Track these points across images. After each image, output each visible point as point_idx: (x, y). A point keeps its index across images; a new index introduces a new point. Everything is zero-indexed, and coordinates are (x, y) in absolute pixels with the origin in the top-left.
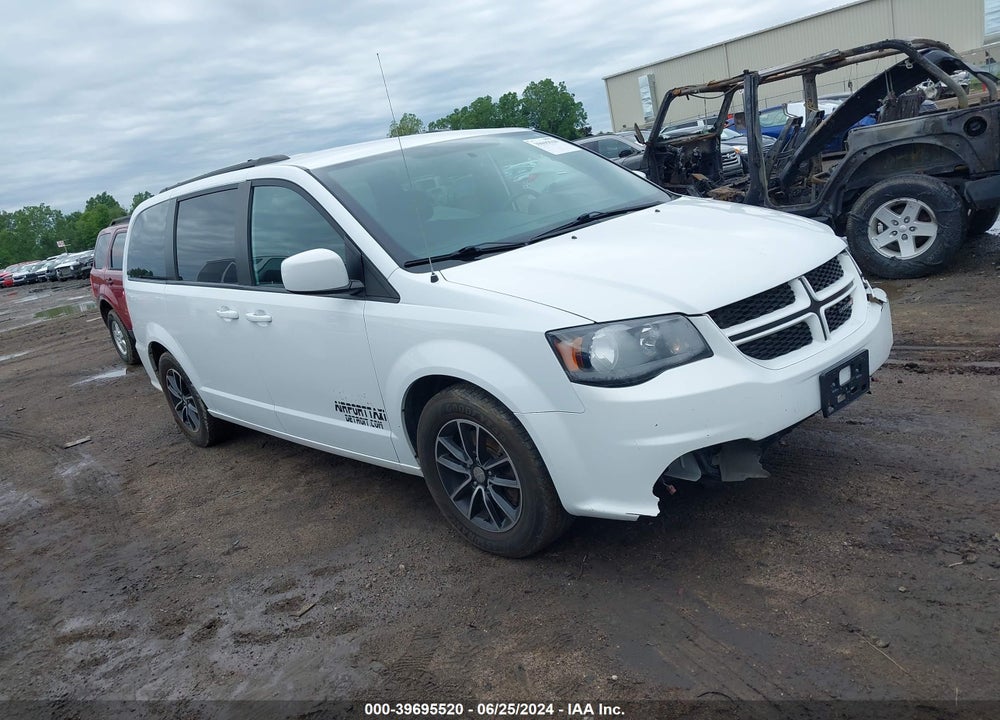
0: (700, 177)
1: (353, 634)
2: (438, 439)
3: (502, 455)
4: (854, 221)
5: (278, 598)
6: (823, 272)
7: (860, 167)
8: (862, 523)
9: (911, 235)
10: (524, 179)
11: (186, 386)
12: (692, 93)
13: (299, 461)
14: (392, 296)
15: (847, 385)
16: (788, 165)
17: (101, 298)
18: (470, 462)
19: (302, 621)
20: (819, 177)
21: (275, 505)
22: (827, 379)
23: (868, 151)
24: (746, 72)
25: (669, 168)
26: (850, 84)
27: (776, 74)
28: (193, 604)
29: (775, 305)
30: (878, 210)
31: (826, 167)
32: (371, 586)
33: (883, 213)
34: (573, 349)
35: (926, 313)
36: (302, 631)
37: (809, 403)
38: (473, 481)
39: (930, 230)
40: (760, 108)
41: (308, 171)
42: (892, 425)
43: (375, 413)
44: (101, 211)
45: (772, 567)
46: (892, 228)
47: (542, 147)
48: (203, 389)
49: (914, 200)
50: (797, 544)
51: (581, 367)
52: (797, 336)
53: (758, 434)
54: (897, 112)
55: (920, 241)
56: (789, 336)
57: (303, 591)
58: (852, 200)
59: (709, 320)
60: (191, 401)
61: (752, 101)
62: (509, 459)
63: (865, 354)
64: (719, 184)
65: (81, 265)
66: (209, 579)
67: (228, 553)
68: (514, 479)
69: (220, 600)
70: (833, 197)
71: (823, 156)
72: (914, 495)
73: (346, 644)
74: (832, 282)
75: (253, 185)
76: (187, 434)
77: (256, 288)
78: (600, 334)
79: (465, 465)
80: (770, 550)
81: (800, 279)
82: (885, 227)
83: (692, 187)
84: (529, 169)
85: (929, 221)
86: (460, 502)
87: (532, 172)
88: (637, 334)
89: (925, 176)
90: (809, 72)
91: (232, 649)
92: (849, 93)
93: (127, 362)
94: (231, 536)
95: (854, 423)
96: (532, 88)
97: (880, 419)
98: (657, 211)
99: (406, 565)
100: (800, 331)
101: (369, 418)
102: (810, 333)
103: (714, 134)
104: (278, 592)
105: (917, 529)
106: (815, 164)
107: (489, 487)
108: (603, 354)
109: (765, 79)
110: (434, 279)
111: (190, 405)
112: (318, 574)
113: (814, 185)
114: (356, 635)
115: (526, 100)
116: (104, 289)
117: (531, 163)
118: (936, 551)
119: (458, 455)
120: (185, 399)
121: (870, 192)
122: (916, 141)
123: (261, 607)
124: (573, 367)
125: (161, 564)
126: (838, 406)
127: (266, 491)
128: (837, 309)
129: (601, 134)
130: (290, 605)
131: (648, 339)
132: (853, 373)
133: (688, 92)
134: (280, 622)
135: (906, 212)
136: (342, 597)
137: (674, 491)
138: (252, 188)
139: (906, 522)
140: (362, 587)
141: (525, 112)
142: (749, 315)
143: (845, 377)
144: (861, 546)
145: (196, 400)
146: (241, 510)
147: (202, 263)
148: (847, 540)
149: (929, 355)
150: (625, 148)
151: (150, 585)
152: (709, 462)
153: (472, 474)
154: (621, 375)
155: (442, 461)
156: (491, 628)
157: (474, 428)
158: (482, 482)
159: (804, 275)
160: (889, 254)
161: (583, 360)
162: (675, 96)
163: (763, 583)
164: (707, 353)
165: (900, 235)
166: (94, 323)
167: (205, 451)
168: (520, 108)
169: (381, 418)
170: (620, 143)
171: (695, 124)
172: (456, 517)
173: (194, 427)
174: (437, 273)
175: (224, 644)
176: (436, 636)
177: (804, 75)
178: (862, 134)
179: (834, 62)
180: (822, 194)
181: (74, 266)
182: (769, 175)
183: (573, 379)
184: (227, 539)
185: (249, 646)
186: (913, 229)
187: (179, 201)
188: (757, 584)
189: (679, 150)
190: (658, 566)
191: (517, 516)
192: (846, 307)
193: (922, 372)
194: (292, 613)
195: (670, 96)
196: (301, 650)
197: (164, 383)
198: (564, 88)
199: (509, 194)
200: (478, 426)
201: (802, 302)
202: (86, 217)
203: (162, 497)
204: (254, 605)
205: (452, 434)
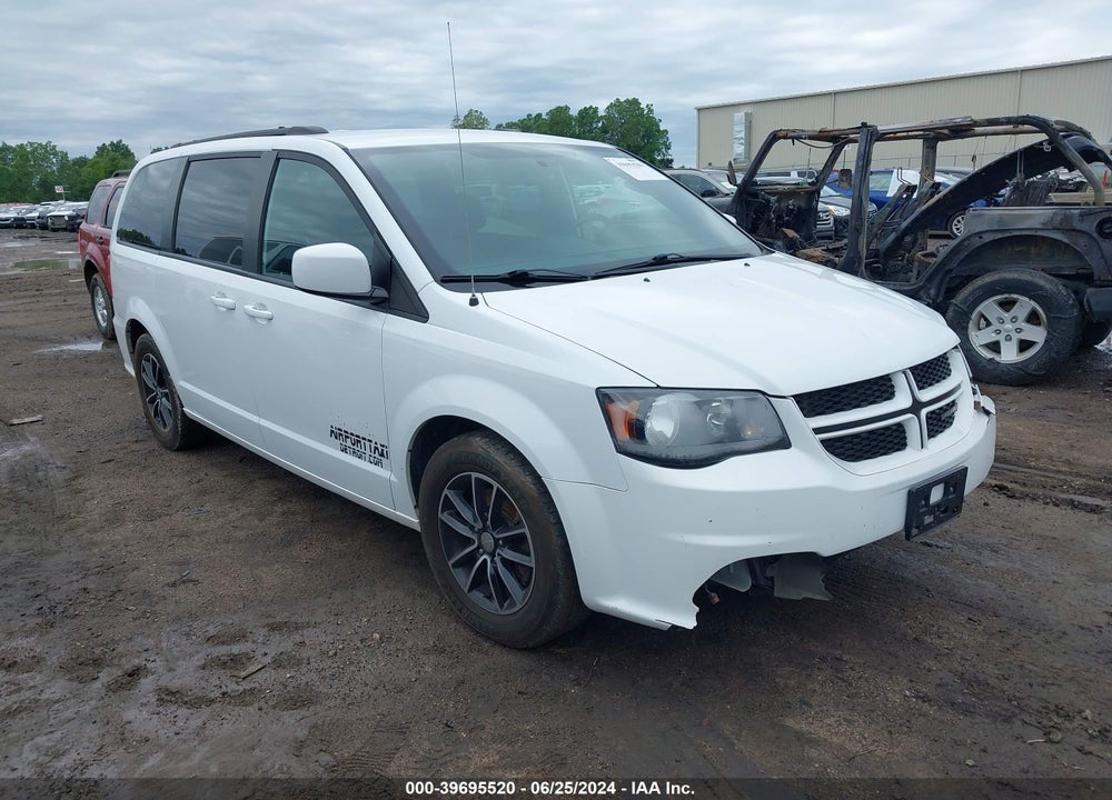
0: (791, 233)
1: (304, 712)
2: (446, 491)
3: (519, 524)
4: (955, 310)
5: (222, 650)
6: (929, 367)
7: (971, 253)
8: (929, 670)
9: (1016, 337)
10: (592, 203)
11: (162, 377)
12: (799, 138)
13: (279, 486)
14: (419, 313)
15: (938, 505)
16: (892, 237)
17: (87, 258)
18: (479, 525)
19: (246, 685)
20: (924, 256)
21: (241, 534)
22: (917, 496)
23: (984, 236)
24: (864, 125)
25: (758, 218)
26: (974, 158)
27: (895, 133)
28: (117, 642)
29: (872, 399)
30: (986, 303)
31: (932, 245)
32: (336, 654)
33: (989, 307)
34: (627, 413)
35: (1021, 429)
36: (243, 699)
37: (891, 520)
38: (479, 547)
39: (1038, 335)
40: (872, 168)
41: (346, 150)
42: (973, 555)
43: (376, 448)
44: (113, 160)
45: (817, 709)
46: (996, 325)
47: (624, 169)
48: (181, 384)
49: (1027, 299)
50: (850, 685)
51: (632, 437)
52: (890, 439)
53: (827, 549)
54: (1024, 197)
55: (1024, 346)
56: (881, 438)
57: (254, 646)
58: (957, 286)
59: (793, 406)
60: (166, 395)
61: (865, 158)
62: (526, 531)
63: (965, 471)
64: (811, 245)
65: (78, 216)
66: (144, 613)
67: (174, 585)
68: (529, 555)
69: (150, 643)
70: (937, 280)
71: (930, 232)
72: (994, 645)
73: (293, 724)
74: (938, 381)
75: (280, 156)
76: (155, 431)
77: (260, 276)
78: (661, 401)
79: (472, 528)
80: (817, 687)
81: (904, 372)
82: (989, 324)
83: (780, 243)
84: (599, 193)
85: (1039, 324)
86: (459, 570)
87: (602, 197)
88: (705, 407)
89: (1043, 274)
90: (932, 137)
91: (154, 708)
92: (970, 169)
93: (105, 335)
94: (183, 563)
95: (929, 545)
96: (617, 105)
97: (960, 546)
98: (746, 265)
99: (382, 635)
100: (895, 434)
101: (368, 452)
102: (905, 438)
103: (814, 188)
104: (223, 643)
105: (993, 688)
106: (920, 241)
107: (497, 559)
108: (661, 426)
109: (883, 137)
110: (474, 302)
111: (164, 399)
112: (274, 628)
113: (916, 264)
114: (306, 713)
115: (608, 118)
116: (92, 248)
117: (602, 187)
118: (1014, 720)
119: (466, 514)
120: (160, 391)
121: (979, 282)
122: (1040, 233)
123: (198, 660)
124: (623, 434)
125: (91, 586)
126: (924, 528)
127: (233, 516)
128: (939, 414)
129: (683, 168)
130: (235, 661)
131: (717, 416)
132: (946, 492)
133: (795, 136)
134: (218, 682)
135: (1015, 311)
136: (299, 663)
137: (717, 600)
138: (278, 160)
139: (981, 677)
140: (324, 653)
141: (604, 130)
142: (839, 406)
143: (936, 495)
144: (925, 699)
145: (172, 395)
146: (199, 534)
147: (210, 237)
148: (909, 689)
149: (1021, 477)
150: (708, 188)
151: (71, 610)
152: (763, 572)
153: (479, 539)
154: (679, 454)
155: (445, 517)
156: (471, 731)
157: (491, 486)
158: (491, 553)
159: (910, 368)
160: (988, 355)
161: (637, 429)
162: (780, 138)
163: (804, 727)
164: (783, 443)
165: (1003, 335)
166: (78, 285)
167: (173, 455)
168: (600, 125)
169: (382, 455)
170: (704, 181)
171: (789, 174)
172: (451, 587)
173: (165, 426)
174: (478, 295)
175: (145, 700)
176: (402, 731)
177: (925, 139)
178: (980, 215)
179: (960, 131)
180: (925, 275)
181: (69, 217)
182: (868, 244)
183: (620, 450)
184: (176, 568)
185: (173, 708)
186: (1019, 330)
187: (190, 161)
188: (796, 727)
189: (773, 199)
190: (682, 685)
191: (524, 599)
192: (948, 414)
193: (1013, 497)
194: (236, 673)
195: (774, 137)
196: (236, 722)
197: (139, 368)
198: (651, 111)
199: (576, 217)
200: (496, 485)
201: (902, 400)
202: (94, 163)
203: (109, 503)
204: (191, 655)
205: (464, 489)
